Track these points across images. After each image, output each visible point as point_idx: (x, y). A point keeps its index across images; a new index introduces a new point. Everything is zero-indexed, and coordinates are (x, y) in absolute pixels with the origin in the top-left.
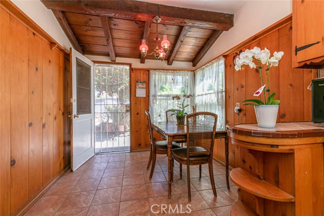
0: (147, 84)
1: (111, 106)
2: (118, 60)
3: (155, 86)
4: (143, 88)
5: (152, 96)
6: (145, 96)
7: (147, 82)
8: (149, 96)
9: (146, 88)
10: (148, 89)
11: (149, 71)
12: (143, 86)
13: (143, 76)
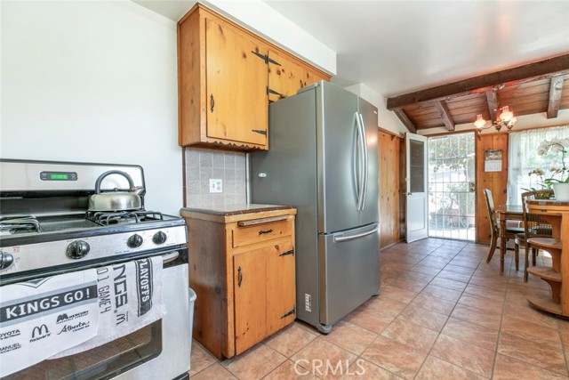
0: (505, 153)
1: (457, 185)
2: (458, 128)
3: (519, 154)
4: (496, 159)
5: (514, 169)
6: (500, 170)
7: (505, 150)
8: (507, 170)
9: (502, 159)
10: (505, 160)
11: (507, 134)
12: (496, 157)
13: (497, 143)
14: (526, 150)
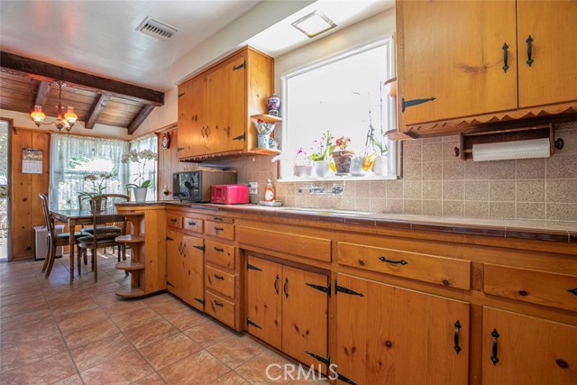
0: (46, 154)
3: (61, 158)
4: (36, 159)
5: (55, 172)
6: (40, 172)
7: (46, 150)
8: (48, 172)
9: (43, 160)
10: (46, 161)
11: (49, 134)
12: (36, 157)
13: (37, 141)
14: (67, 155)
